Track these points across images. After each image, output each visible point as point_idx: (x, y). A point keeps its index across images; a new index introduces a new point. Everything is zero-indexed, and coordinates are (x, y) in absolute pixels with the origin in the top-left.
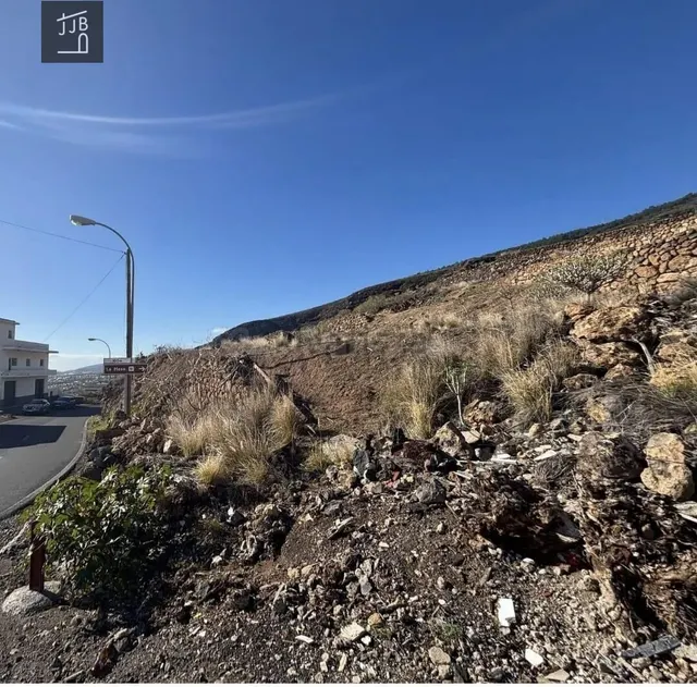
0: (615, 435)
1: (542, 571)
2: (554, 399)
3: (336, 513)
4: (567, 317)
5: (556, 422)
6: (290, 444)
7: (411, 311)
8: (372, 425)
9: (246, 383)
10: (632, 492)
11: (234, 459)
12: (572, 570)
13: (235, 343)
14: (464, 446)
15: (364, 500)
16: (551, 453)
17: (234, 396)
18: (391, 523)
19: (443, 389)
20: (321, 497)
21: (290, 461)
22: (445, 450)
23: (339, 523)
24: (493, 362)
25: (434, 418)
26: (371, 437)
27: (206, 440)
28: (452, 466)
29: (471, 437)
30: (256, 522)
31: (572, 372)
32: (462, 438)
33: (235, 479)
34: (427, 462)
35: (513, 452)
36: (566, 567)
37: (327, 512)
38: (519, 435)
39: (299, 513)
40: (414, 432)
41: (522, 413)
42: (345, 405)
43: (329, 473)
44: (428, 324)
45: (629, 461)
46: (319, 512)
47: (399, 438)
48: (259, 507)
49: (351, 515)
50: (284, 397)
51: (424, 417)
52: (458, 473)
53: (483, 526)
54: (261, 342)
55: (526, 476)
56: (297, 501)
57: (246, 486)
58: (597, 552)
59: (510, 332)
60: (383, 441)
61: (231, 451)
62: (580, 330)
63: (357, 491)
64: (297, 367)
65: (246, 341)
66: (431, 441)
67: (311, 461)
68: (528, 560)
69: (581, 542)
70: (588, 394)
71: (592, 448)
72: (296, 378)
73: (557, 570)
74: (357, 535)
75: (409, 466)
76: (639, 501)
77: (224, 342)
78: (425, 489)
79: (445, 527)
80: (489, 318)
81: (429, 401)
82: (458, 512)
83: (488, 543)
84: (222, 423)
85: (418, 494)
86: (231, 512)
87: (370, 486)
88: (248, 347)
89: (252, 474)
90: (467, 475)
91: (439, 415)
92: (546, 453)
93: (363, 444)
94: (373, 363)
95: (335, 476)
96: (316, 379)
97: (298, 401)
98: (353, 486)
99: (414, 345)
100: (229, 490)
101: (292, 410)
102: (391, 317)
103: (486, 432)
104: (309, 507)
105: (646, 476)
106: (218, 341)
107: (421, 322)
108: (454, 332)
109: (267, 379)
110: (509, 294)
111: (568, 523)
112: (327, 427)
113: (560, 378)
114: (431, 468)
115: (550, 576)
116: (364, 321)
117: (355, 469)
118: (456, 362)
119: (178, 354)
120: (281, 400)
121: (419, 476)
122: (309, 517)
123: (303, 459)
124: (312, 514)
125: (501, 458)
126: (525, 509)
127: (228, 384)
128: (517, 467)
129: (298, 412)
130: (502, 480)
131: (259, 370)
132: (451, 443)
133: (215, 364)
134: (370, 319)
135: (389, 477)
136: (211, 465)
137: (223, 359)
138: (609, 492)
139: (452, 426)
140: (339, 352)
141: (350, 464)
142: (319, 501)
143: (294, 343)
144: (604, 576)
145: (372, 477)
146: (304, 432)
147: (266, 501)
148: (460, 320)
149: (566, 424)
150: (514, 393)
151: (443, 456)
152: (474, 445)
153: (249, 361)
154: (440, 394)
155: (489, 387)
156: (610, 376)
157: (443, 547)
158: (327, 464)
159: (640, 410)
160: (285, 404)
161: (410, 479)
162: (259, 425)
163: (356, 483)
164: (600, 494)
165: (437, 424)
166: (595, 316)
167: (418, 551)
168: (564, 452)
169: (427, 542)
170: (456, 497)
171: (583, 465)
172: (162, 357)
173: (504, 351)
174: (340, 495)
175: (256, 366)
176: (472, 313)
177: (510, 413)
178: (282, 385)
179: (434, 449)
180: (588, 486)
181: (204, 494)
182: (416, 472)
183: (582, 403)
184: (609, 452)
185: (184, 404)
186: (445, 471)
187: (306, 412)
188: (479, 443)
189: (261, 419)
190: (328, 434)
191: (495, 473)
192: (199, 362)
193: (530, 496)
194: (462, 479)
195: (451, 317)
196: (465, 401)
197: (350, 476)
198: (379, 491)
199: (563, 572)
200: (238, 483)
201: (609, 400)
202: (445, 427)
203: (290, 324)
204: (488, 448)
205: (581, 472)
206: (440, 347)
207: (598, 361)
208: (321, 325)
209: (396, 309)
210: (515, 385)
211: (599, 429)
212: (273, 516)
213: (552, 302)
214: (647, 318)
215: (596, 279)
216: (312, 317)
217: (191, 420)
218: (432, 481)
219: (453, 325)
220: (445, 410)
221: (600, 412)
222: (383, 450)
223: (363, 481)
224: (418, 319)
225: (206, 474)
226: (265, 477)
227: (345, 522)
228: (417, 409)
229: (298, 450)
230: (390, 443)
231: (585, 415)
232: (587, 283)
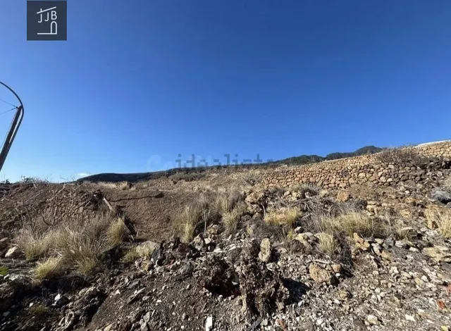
0: (253, 239)
1: (225, 300)
2: (238, 224)
3: (136, 287)
4: (245, 194)
5: (238, 234)
6: (116, 248)
7: (193, 182)
8: (165, 236)
9: (95, 209)
10: (255, 261)
11: (71, 259)
12: (235, 297)
13: (94, 184)
14: (205, 245)
15: (154, 276)
16: (234, 247)
17: (83, 216)
18: (165, 288)
19: (200, 218)
20: (129, 278)
21: (114, 259)
22: (196, 247)
23: (136, 292)
24: (220, 208)
25: (195, 231)
26: (164, 242)
27: (50, 246)
28: (198, 255)
29: (207, 241)
30: (77, 302)
31: (244, 214)
32: (204, 241)
33: (68, 273)
34: (188, 254)
35: (222, 248)
36: (233, 296)
37: (130, 287)
38: (225, 240)
39: (112, 290)
40: (184, 239)
41: (227, 230)
42: (154, 225)
43: (136, 263)
44: (199, 189)
45: (256, 249)
46: (125, 288)
47: (177, 241)
48: (83, 290)
49: (144, 286)
50: (119, 219)
51: (190, 232)
52: (200, 258)
53: (206, 282)
54: (113, 186)
55: (225, 258)
56: (112, 283)
57: (76, 277)
58: (243, 287)
59: (228, 196)
60: (169, 244)
61: (71, 253)
62: (248, 199)
63: (151, 272)
64: (131, 203)
65: (102, 184)
66: (191, 243)
67: (127, 257)
68: (221, 296)
69: (239, 284)
70: (247, 223)
71: (246, 243)
72: (130, 209)
73: (230, 298)
74: (145, 298)
75: (179, 256)
76: (257, 264)
77: (86, 182)
78: (185, 267)
79: (190, 286)
80: (221, 190)
81: (193, 225)
82: (197, 278)
83: (207, 291)
84: (69, 234)
85: (181, 271)
86: (58, 297)
87: (158, 269)
88: (102, 188)
89: (82, 268)
90: (203, 259)
91: (197, 231)
92: (233, 247)
93: (159, 246)
94: (172, 204)
95: (140, 265)
96: (141, 210)
97: (127, 222)
98: (149, 270)
99: (190, 198)
100: (60, 282)
101: (122, 227)
102: (184, 183)
103: (214, 238)
104: (119, 286)
105: (260, 254)
106: (81, 181)
107: (196, 188)
108: (209, 194)
109: (110, 208)
110: (230, 182)
111: (236, 276)
112: (140, 237)
113: (241, 216)
114: (189, 257)
115: (227, 301)
116: (172, 183)
117: (152, 259)
118: (207, 206)
119: (44, 185)
120: (117, 221)
121: (183, 261)
122: (118, 292)
123: (122, 256)
124: (120, 289)
125: (217, 250)
126: (223, 272)
127: (81, 209)
128: (223, 254)
129: (125, 228)
130: (218, 260)
131: (106, 202)
132: (199, 244)
133: (75, 195)
134: (175, 183)
135: (169, 263)
136: (51, 264)
137: (82, 192)
138: (249, 261)
139: (201, 236)
140: (157, 197)
141: (150, 257)
142: (127, 280)
143: (133, 189)
144: (244, 297)
145: (160, 263)
146: (126, 240)
147: (90, 285)
148: (211, 189)
149: (240, 235)
150: (226, 222)
151: (195, 250)
152: (208, 245)
153: (100, 196)
154: (199, 221)
155: (217, 219)
156: (255, 216)
157: (188, 296)
158: (136, 258)
159: (261, 230)
160: (120, 222)
161: (179, 263)
162: (98, 235)
163: (151, 267)
164: (246, 263)
165: (195, 235)
166: (252, 194)
167: (176, 302)
168: (239, 247)
169: (181, 295)
170: (197, 270)
171: (243, 251)
172: (28, 185)
173: (225, 204)
174: (141, 276)
175: (104, 199)
176: (216, 187)
177: (223, 230)
178: (120, 211)
179: (191, 247)
180: (244, 260)
181: (37, 287)
182: (182, 259)
183: (246, 227)
184: (251, 246)
185: (39, 220)
186: (194, 258)
187: (131, 229)
188: (211, 244)
189: (100, 232)
190: (140, 241)
191: (214, 257)
192: (61, 192)
193: (224, 266)
194: (201, 261)
195: (208, 187)
196: (208, 224)
197: (148, 264)
198: (162, 271)
199: (232, 299)
200: (70, 275)
201: (253, 226)
202: (198, 237)
203: (132, 179)
204: (213, 245)
205: (242, 254)
206: (202, 199)
207: (252, 211)
208: (150, 182)
209: (187, 180)
210: (227, 218)
211: (249, 237)
212: (91, 296)
213: (242, 187)
214: (265, 197)
215: (254, 181)
216: (146, 177)
217: (39, 232)
218: (188, 263)
219: (208, 191)
220: (199, 229)
221: (250, 230)
222: (168, 249)
223: (155, 266)
224: (196, 185)
225: (42, 272)
226: (93, 269)
227: (139, 291)
228: (188, 228)
229: (121, 251)
230: (172, 244)
231: (246, 232)
232: (252, 182)
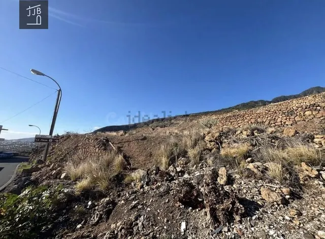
0: (213, 168)
1: (194, 211)
2: (200, 157)
3: (133, 199)
4: (204, 134)
5: (200, 165)
6: (119, 174)
7: (166, 128)
8: (149, 166)
9: (105, 149)
10: (215, 184)
11: (95, 180)
12: (201, 209)
13: (103, 133)
14: (177, 172)
15: (144, 193)
16: (199, 174)
17: (99, 154)
18: (152, 201)
19: (172, 153)
20: (129, 193)
21: (119, 181)
22: (171, 174)
23: (134, 203)
24: (186, 146)
25: (169, 163)
26: (149, 170)
27: (83, 173)
28: (173, 179)
29: (179, 169)
30: (100, 206)
31: (204, 150)
32: (176, 169)
33: (94, 189)
34: (165, 178)
35: (189, 174)
36: (200, 209)
37: (130, 199)
38: (191, 168)
39: (119, 201)
40: (162, 168)
41: (192, 162)
42: (141, 158)
43: (133, 184)
44: (170, 133)
45: (215, 175)
46: (127, 199)
47: (158, 169)
48: (103, 200)
49: (138, 199)
50: (120, 155)
51: (166, 163)
52: (174, 181)
53: (179, 198)
54: (114, 134)
55: (192, 181)
56: (119, 196)
57: (98, 191)
58: (207, 203)
59: (191, 137)
60: (152, 171)
61: (94, 177)
62: (207, 138)
63: (142, 190)
64: (126, 144)
65: (108, 133)
66: (167, 171)
67: (127, 180)
68: (190, 208)
69: (203, 200)
70: (207, 156)
71: (207, 171)
72: (125, 148)
73: (197, 210)
74: (140, 207)
75: (160, 179)
76: (216, 186)
77: (98, 133)
78: (164, 187)
79: (169, 200)
80: (186, 132)
81: (168, 158)
82: (173, 195)
83: (180, 204)
84: (92, 165)
85: (161, 190)
86: (90, 203)
87: (146, 188)
88: (108, 135)
89: (102, 186)
90: (176, 182)
91: (170, 162)
92: (197, 174)
93: (146, 173)
94: (153, 144)
95: (135, 185)
96: (133, 149)
97: (125, 157)
98: (141, 189)
99: (164, 140)
100: (90, 194)
101: (122, 160)
102: (159, 129)
103: (183, 167)
104: (123, 198)
105: (218, 179)
106: (95, 132)
107: (168, 132)
108: (177, 136)
109: (114, 148)
110: (191, 127)
111: (201, 195)
112: (134, 167)
113: (202, 151)
114: (166, 180)
115: (196, 212)
116: (151, 129)
117: (142, 182)
118: (176, 145)
119: (76, 136)
120: (118, 156)
121: (163, 183)
122: (123, 202)
123: (123, 179)
124: (124, 200)
125: (186, 176)
126: (191, 191)
127: (97, 149)
128: (190, 178)
129: (124, 161)
130: (187, 183)
131: (111, 144)
132: (173, 171)
133: (93, 141)
134: (153, 129)
135: (153, 184)
136: (84, 183)
137: (97, 139)
138: (210, 184)
139: (174, 166)
140: (142, 140)
141: (141, 180)
142: (127, 195)
143: (127, 135)
144: (208, 210)
145: (147, 184)
146: (125, 168)
147: (106, 197)
148: (179, 132)
149: (202, 165)
150: (191, 155)
151: (170, 176)
152: (179, 172)
153: (107, 141)
154: (171, 155)
155: (184, 153)
156: (213, 151)
157: (168, 207)
158: (132, 181)
159: (218, 161)
160: (120, 158)
161: (160, 184)
162: (108, 166)
163: (142, 187)
164: (208, 185)
165: (169, 165)
166: (210, 134)
167: (160, 210)
168: (201, 173)
169: (163, 206)
170: (172, 189)
171: (205, 177)
172: (68, 136)
173: (189, 143)
174: (136, 192)
175: (110, 143)
176: (182, 131)
177: (190, 161)
178: (120, 150)
179: (168, 174)
180: (206, 183)
181: (78, 196)
182: (162, 182)
183: (206, 159)
184: (211, 173)
185: (75, 157)
186: (170, 181)
187: (127, 161)
188: (181, 171)
189: (109, 164)
190: (134, 169)
191: (184, 181)
192: (86, 140)
193: (192, 187)
194: (175, 183)
195: (176, 131)
196: (178, 158)
197: (140, 185)
198: (149, 189)
199: (199, 210)
200: (95, 190)
201: (212, 158)
202: (171, 166)
203: (126, 128)
204: (183, 172)
205: (205, 179)
206: (172, 140)
207: (210, 147)
208: (138, 129)
209: (161, 127)
210: (191, 153)
211: (209, 166)
212: (108, 203)
213: (201, 130)
214: (220, 136)
215: (211, 125)
216: (135, 127)
217: (76, 164)
218: (166, 184)
219: (177, 134)
220: (172, 161)
221: (210, 161)
222: (152, 174)
223: (144, 186)
224: (168, 130)
225: (80, 188)
226: (107, 187)
227: (136, 202)
228: (164, 160)
229: (122, 176)
230: (154, 172)
231: (207, 162)
232: (209, 125)
